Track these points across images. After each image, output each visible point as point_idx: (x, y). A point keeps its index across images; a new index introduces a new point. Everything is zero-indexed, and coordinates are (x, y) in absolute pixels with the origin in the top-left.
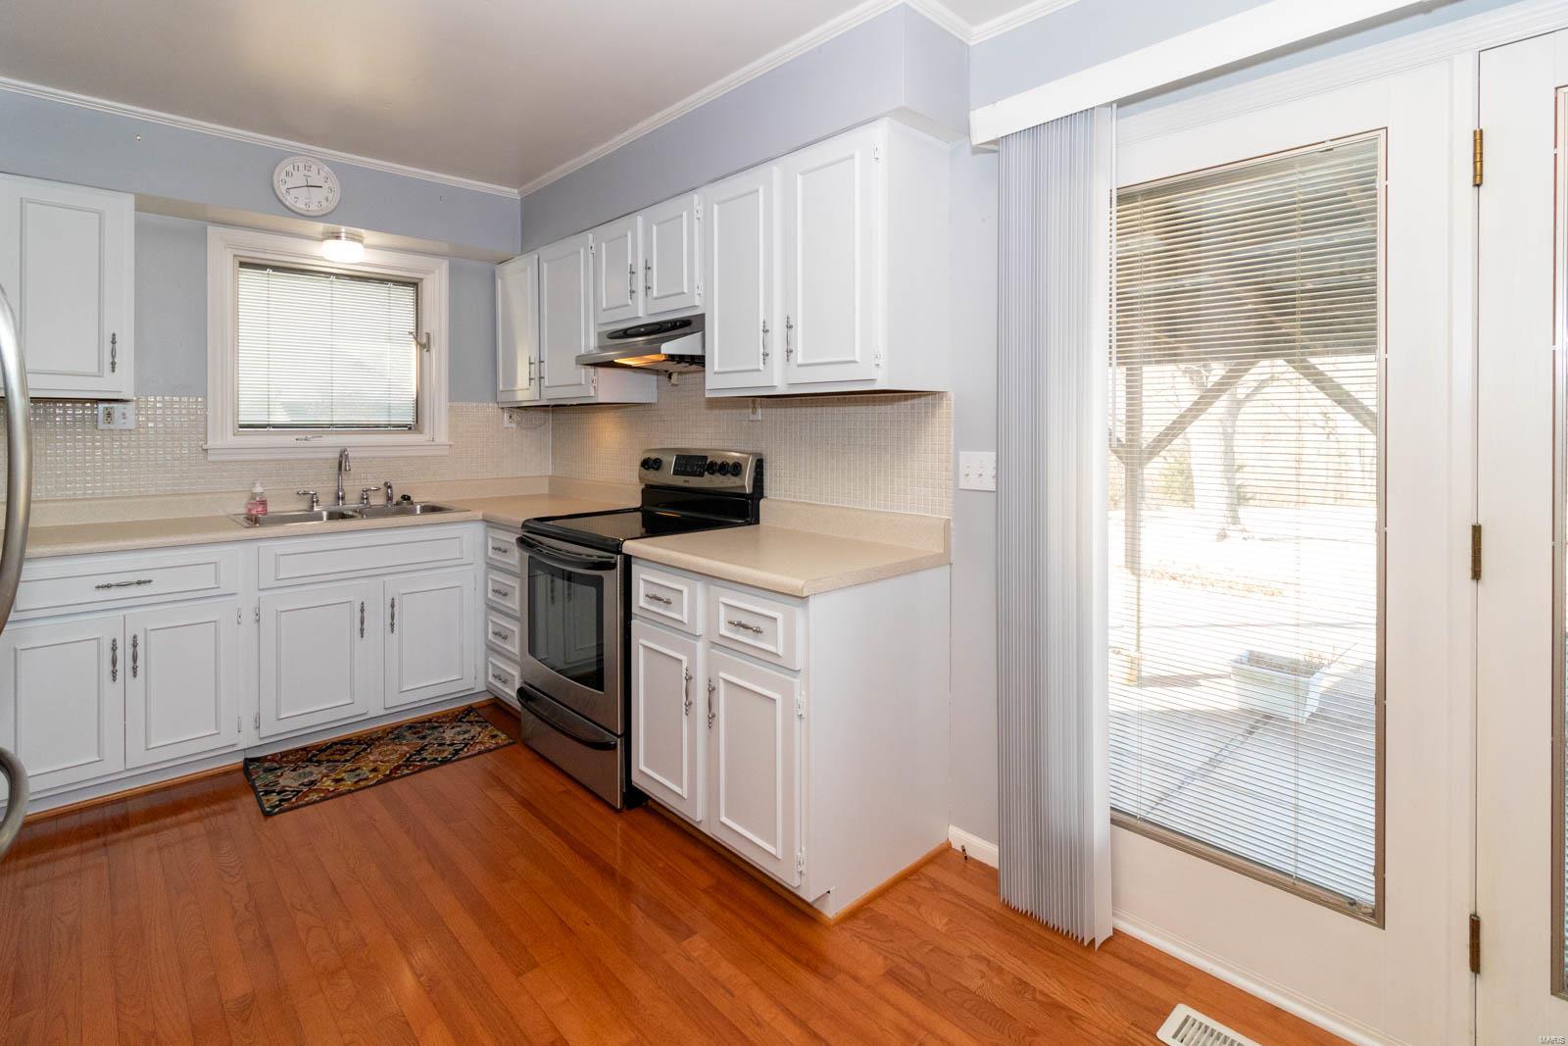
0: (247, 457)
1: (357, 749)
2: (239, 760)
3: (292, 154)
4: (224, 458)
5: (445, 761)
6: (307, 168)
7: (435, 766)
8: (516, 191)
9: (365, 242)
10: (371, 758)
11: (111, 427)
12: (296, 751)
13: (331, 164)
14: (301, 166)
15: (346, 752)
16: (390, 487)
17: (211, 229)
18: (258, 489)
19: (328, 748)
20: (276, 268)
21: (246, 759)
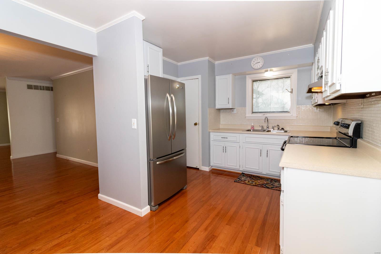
0: (252, 118)
1: (259, 178)
2: (241, 172)
3: (254, 58)
4: (249, 118)
5: (268, 188)
6: (257, 59)
7: (266, 188)
8: (312, 44)
9: (274, 71)
10: (258, 181)
11: (234, 113)
12: (250, 175)
13: (261, 56)
14: (256, 59)
15: (256, 178)
16: (278, 126)
17: (247, 76)
18: (253, 124)
19: (255, 176)
20: (259, 81)
21: (242, 173)
